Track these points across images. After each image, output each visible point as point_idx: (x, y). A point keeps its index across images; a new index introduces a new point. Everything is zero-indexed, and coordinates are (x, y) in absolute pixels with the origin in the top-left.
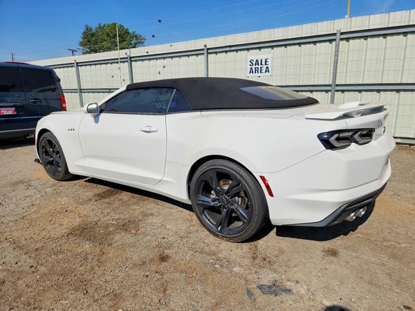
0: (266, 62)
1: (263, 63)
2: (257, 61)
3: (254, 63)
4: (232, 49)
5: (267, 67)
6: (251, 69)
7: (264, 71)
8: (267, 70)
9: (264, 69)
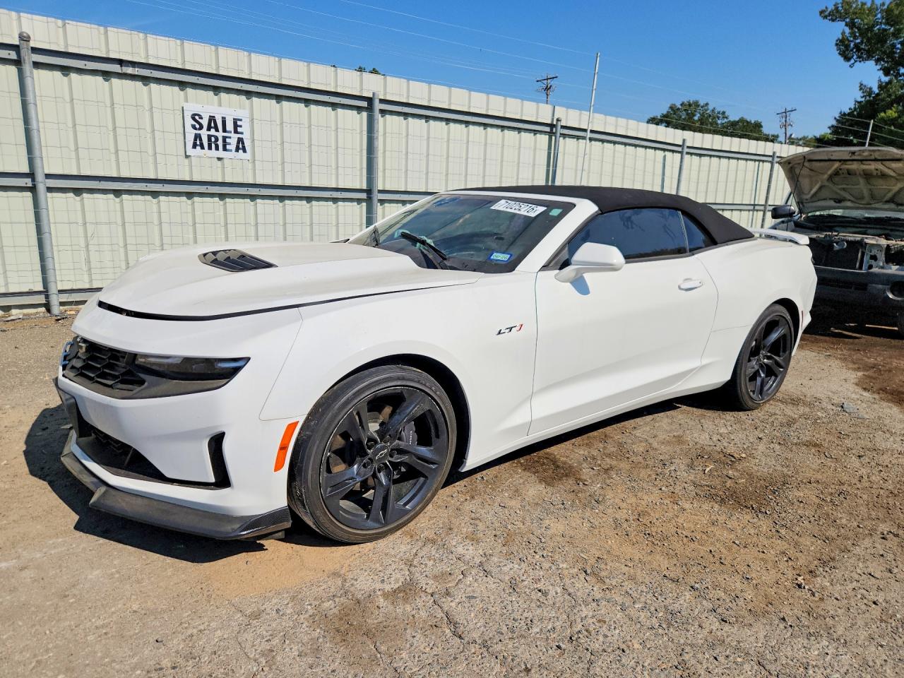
0: (236, 126)
1: (230, 126)
2: (212, 119)
3: (205, 122)
4: (130, 70)
5: (240, 140)
6: (198, 137)
7: (232, 146)
8: (241, 146)
9: (233, 142)
